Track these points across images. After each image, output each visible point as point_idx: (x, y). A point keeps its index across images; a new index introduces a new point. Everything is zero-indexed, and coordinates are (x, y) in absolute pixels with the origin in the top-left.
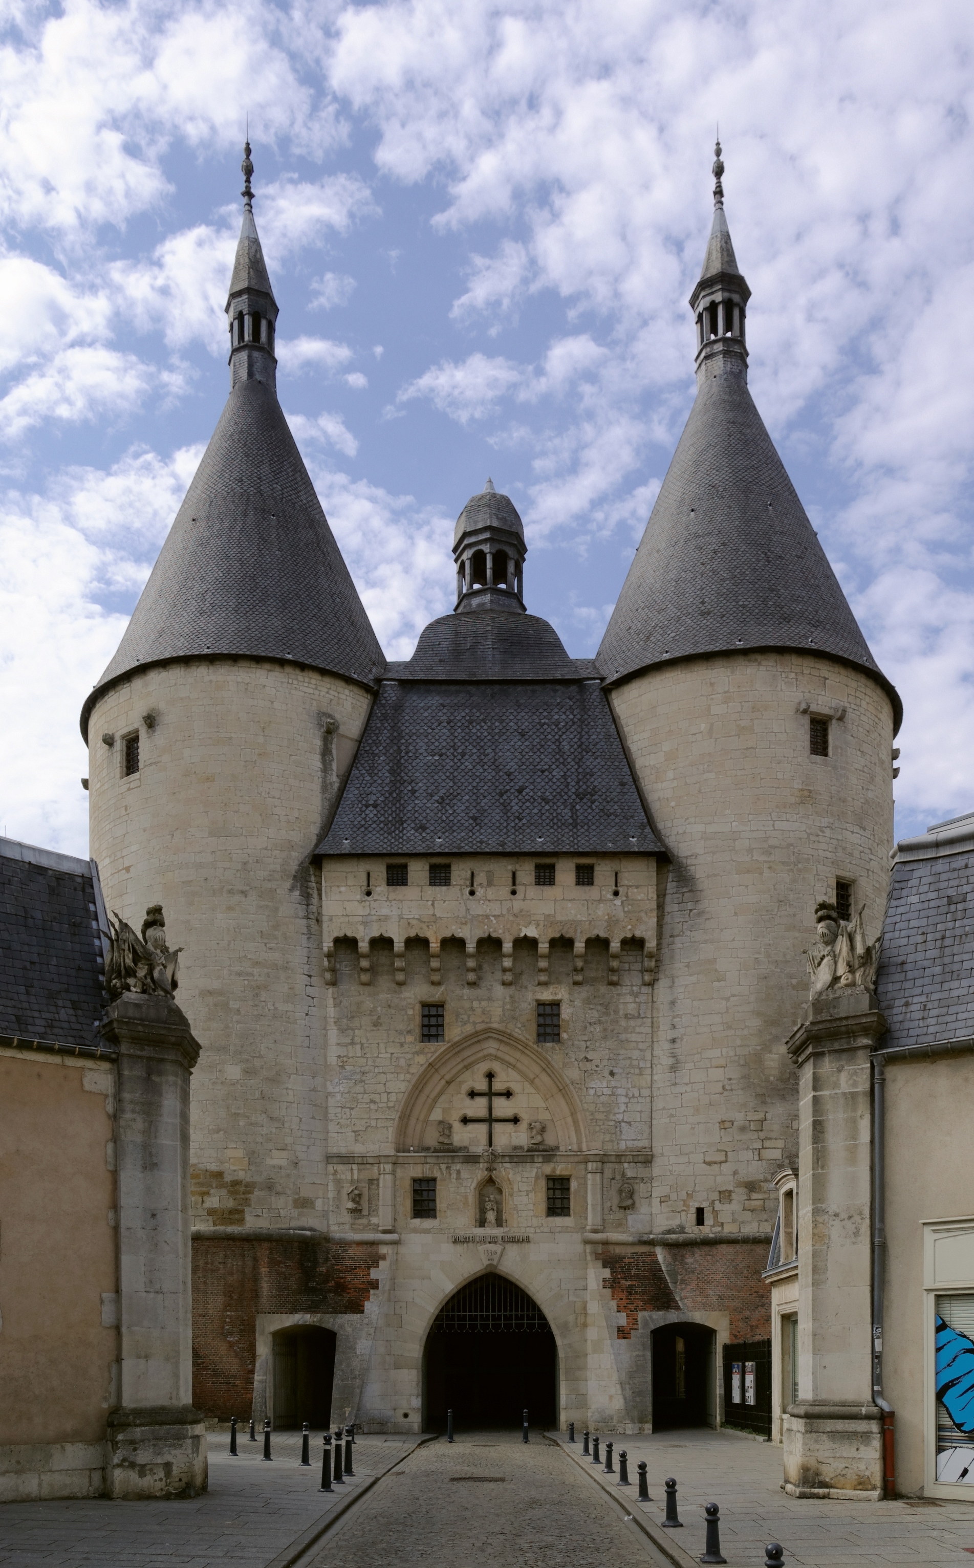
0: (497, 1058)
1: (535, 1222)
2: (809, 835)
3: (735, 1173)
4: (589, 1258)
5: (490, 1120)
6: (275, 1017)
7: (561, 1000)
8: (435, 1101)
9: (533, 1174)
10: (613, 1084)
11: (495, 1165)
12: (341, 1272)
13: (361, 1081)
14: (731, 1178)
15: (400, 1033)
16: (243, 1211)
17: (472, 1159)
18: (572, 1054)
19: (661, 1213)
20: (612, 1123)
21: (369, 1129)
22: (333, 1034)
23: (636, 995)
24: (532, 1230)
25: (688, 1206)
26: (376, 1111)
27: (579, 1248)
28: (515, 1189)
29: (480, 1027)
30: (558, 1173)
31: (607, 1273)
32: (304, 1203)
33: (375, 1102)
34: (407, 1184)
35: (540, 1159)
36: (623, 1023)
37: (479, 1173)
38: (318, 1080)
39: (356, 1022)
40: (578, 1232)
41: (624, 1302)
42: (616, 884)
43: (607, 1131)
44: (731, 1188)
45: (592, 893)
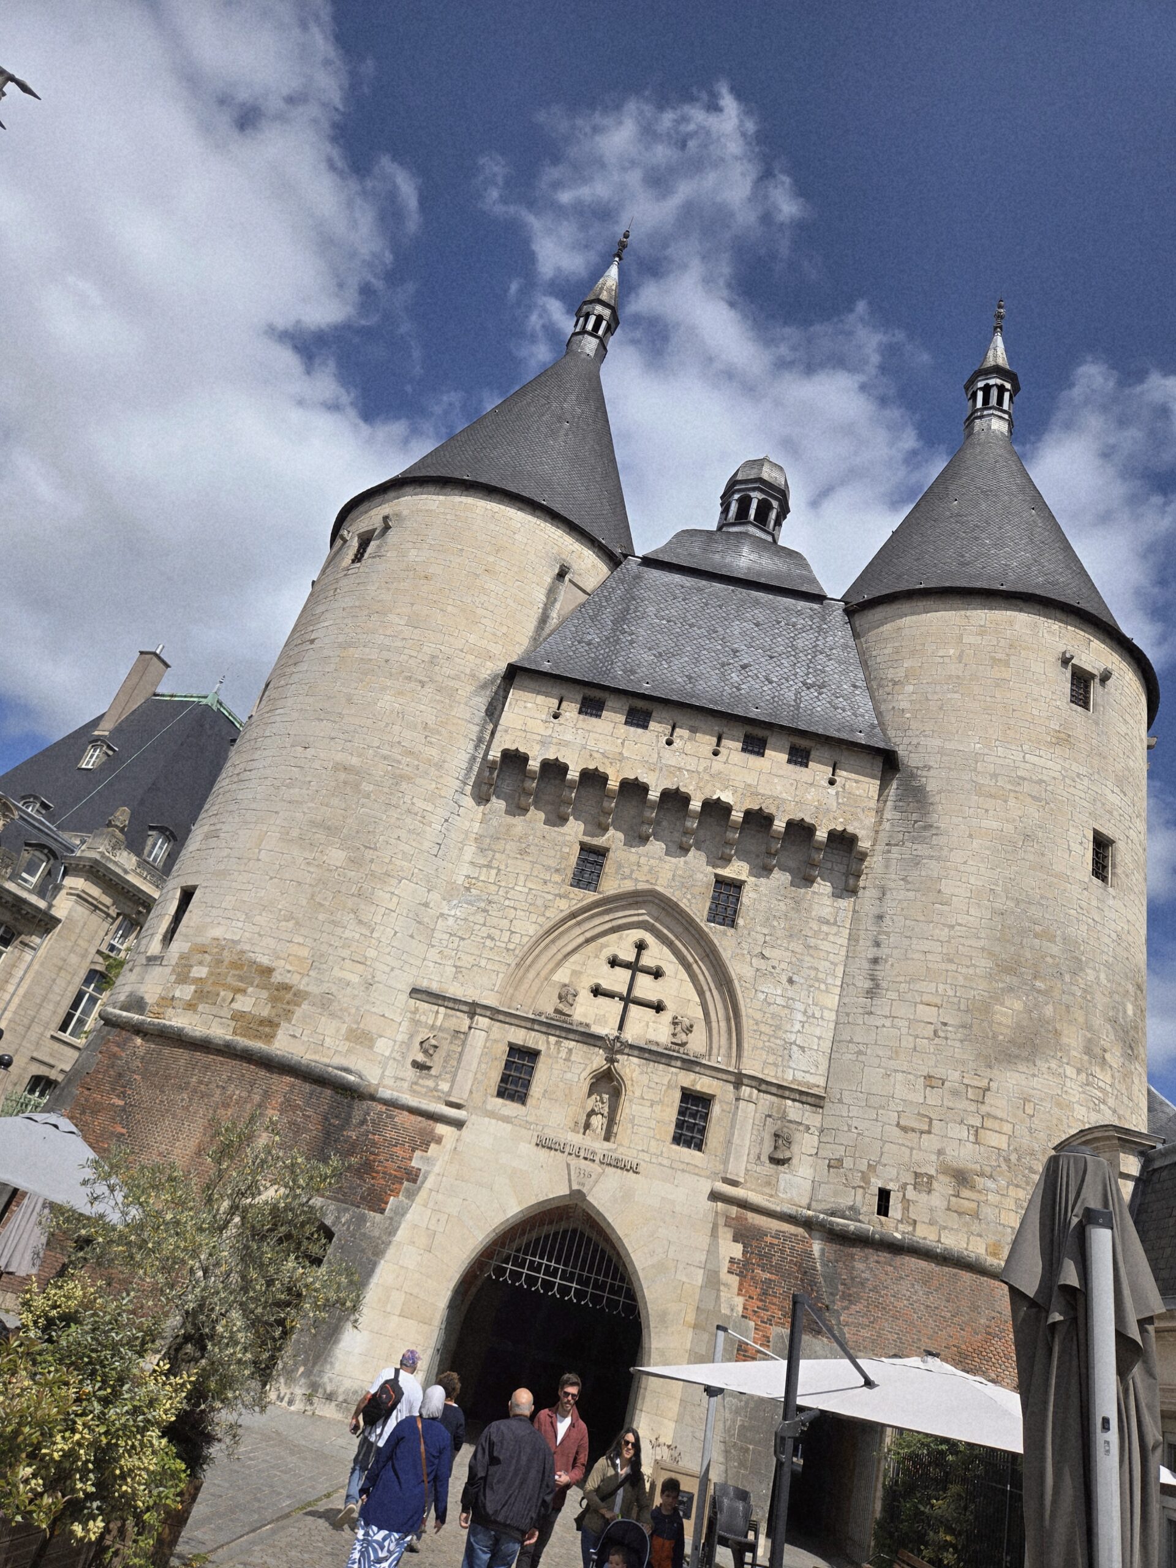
0: (653, 930)
1: (654, 1146)
2: (1064, 777)
3: (940, 1152)
4: (718, 1221)
5: (628, 1000)
6: (409, 811)
7: (743, 882)
8: (567, 957)
9: (666, 1081)
10: (790, 994)
11: (619, 1056)
12: (374, 1144)
13: (485, 911)
14: (934, 1157)
15: (548, 868)
16: (278, 1025)
17: (590, 1039)
18: (744, 945)
19: (828, 1182)
20: (781, 1042)
21: (475, 968)
22: (470, 851)
23: (835, 899)
24: (647, 1157)
25: (868, 1182)
26: (491, 949)
27: (705, 1201)
28: (638, 1094)
29: (642, 887)
30: (698, 1088)
31: (737, 1250)
32: (361, 1038)
33: (493, 939)
34: (502, 1050)
35: (677, 1064)
36: (815, 925)
37: (597, 1059)
38: (435, 896)
39: (500, 845)
40: (708, 1178)
41: (755, 1304)
42: (833, 774)
43: (771, 1051)
44: (932, 1172)
45: (803, 774)
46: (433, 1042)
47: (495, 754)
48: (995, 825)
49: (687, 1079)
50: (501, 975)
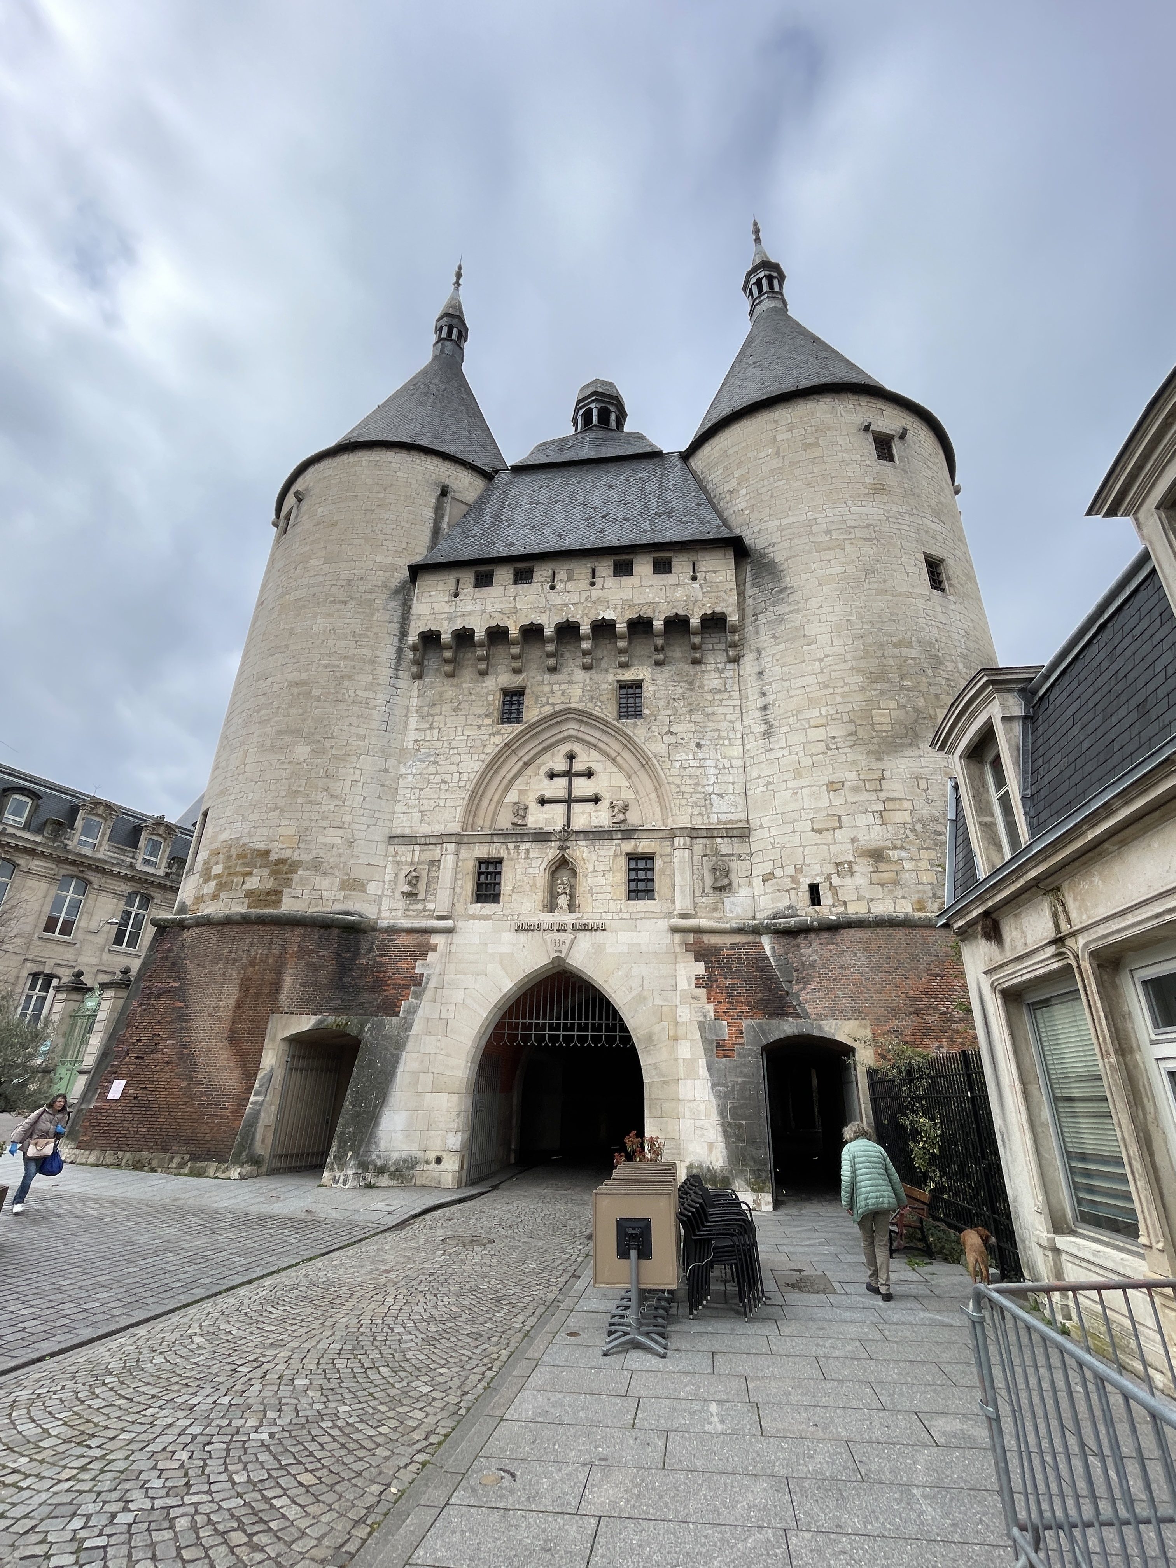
0: (578, 740)
1: (613, 906)
2: (888, 518)
3: (853, 840)
4: (678, 949)
5: (569, 801)
6: (354, 702)
7: (642, 680)
8: (512, 781)
9: (612, 853)
10: (701, 756)
11: (568, 844)
12: (382, 964)
13: (435, 762)
14: (850, 846)
15: (480, 716)
16: (281, 892)
17: (541, 836)
18: (655, 729)
19: (766, 894)
20: (702, 796)
21: (436, 809)
22: (413, 721)
23: (722, 672)
24: (609, 916)
25: (798, 883)
26: (446, 790)
27: (667, 939)
28: (591, 869)
29: (558, 708)
30: (640, 850)
31: (700, 968)
32: (354, 885)
33: (446, 782)
34: (470, 866)
35: (619, 836)
36: (709, 697)
37: (551, 852)
38: (391, 762)
39: (437, 709)
40: (664, 918)
41: (724, 1006)
42: (694, 571)
43: (695, 805)
44: (851, 858)
45: (669, 579)
46: (414, 874)
47: (413, 638)
48: (840, 569)
49: (628, 847)
50: (459, 809)
